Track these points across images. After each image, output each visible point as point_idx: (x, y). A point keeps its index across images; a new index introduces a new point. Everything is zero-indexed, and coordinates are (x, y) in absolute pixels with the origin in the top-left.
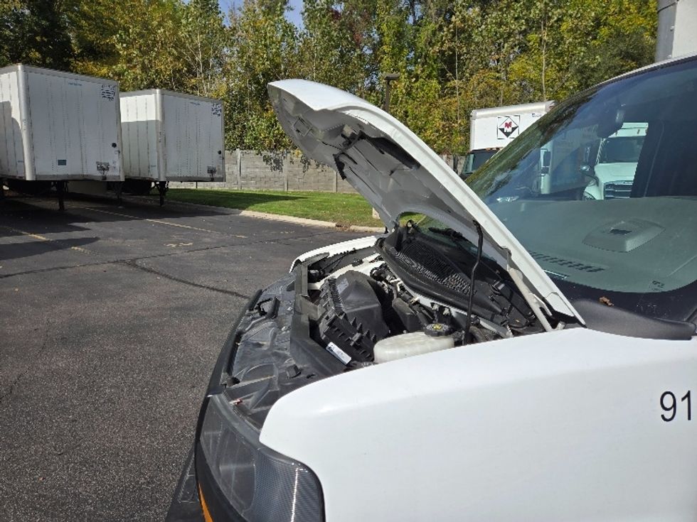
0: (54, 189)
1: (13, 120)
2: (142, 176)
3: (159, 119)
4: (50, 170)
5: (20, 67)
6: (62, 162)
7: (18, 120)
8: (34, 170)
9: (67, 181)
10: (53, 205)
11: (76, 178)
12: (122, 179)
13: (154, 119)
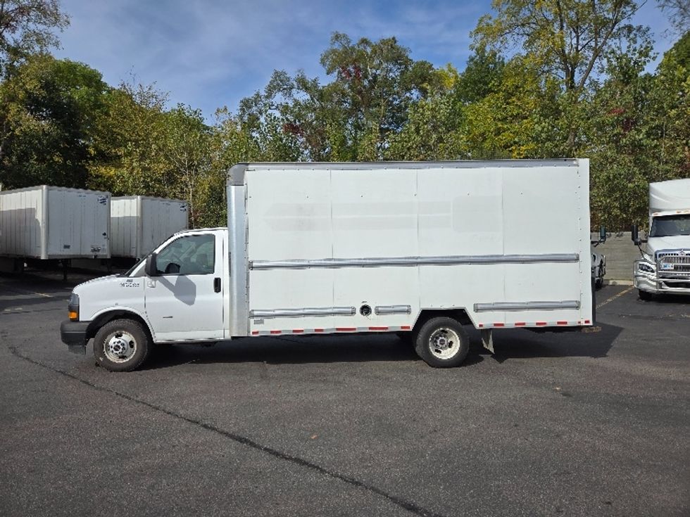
0: (61, 265)
1: (37, 220)
2: (126, 255)
3: (139, 215)
4: (58, 251)
5: (44, 187)
6: (67, 247)
7: (40, 221)
8: (47, 251)
9: (70, 259)
10: (59, 276)
11: (76, 257)
12: (109, 257)
13: (135, 215)
